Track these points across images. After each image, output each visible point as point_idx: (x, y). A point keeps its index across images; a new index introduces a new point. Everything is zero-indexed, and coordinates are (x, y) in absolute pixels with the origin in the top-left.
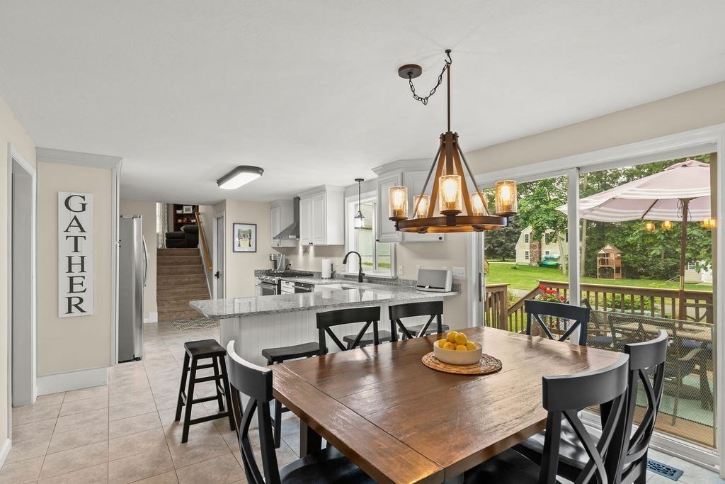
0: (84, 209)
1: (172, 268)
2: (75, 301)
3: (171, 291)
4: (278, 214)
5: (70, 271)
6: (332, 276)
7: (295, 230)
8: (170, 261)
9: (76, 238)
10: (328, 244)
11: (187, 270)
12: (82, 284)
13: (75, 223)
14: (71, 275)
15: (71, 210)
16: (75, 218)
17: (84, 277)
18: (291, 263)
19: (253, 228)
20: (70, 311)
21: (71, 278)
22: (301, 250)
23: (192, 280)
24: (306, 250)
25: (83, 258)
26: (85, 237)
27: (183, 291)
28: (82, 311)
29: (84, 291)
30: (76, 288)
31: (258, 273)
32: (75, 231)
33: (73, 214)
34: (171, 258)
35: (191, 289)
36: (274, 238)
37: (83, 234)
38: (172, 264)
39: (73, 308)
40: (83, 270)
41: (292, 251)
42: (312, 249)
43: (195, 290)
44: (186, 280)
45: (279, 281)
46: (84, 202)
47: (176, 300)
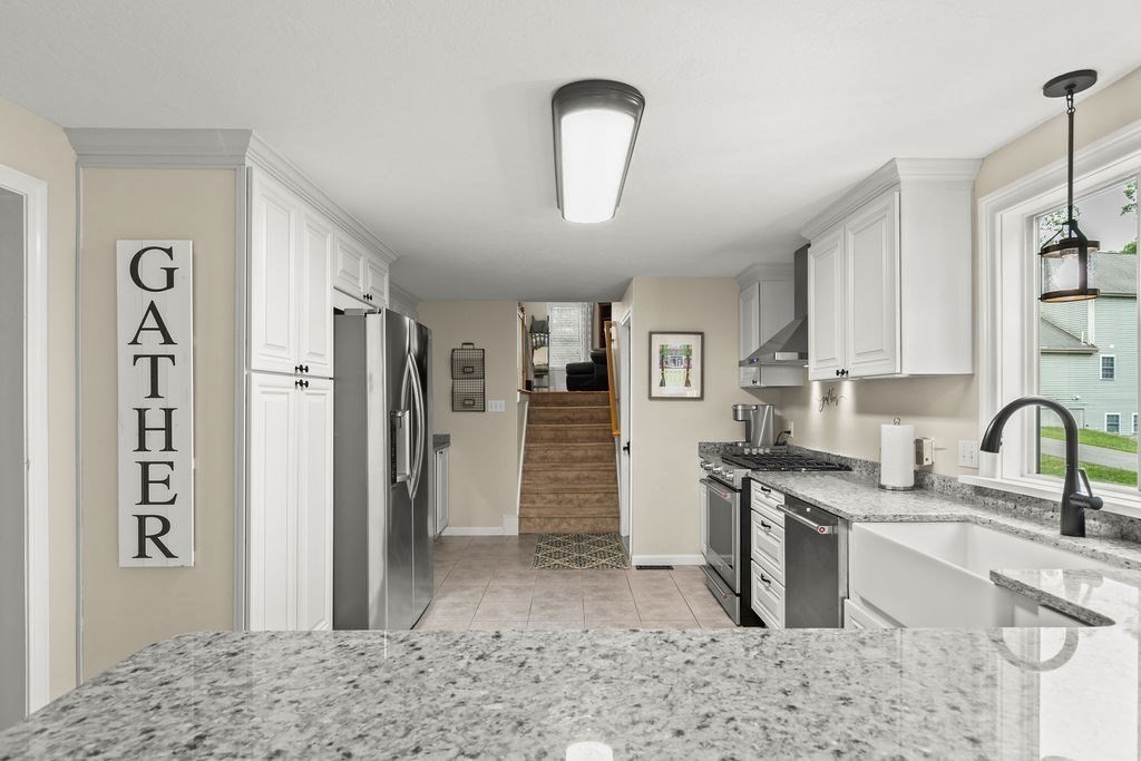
0: (170, 284)
1: (557, 430)
2: (153, 527)
3: (551, 474)
4: (755, 302)
5: (142, 447)
6: (921, 482)
7: (797, 339)
8: (557, 416)
9: (154, 359)
10: (906, 372)
11: (585, 434)
12: (166, 482)
13: (151, 322)
14: (144, 457)
15: (144, 288)
16: (152, 307)
17: (171, 464)
18: (791, 427)
19: (694, 342)
20: (142, 554)
21: (145, 466)
22: (816, 393)
23: (590, 453)
24: (830, 395)
25: (168, 412)
26: (172, 357)
27: (571, 475)
28: (168, 554)
29: (172, 502)
30: (156, 492)
31: (705, 450)
32: (152, 342)
33: (148, 297)
34: (560, 410)
35: (586, 473)
36: (741, 364)
37: (169, 349)
38: (558, 421)
39: (150, 545)
40: (169, 447)
41: (794, 396)
42: (847, 391)
43: (594, 474)
44: (580, 453)
45: (746, 481)
46: (170, 264)
47: (555, 493)
